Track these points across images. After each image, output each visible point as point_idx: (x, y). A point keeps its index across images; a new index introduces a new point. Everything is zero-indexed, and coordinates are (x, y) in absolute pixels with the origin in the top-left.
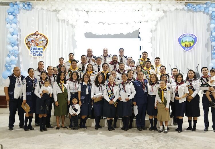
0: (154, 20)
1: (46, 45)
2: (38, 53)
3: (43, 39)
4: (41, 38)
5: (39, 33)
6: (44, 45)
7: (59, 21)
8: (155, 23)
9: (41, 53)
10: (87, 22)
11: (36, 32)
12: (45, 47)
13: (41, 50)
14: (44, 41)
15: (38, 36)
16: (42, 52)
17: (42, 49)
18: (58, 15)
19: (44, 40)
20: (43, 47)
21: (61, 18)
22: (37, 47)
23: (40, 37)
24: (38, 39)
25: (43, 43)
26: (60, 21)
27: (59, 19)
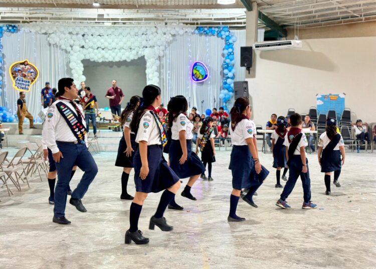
0: (161, 45)
1: (35, 78)
2: (24, 86)
3: (32, 70)
4: (30, 69)
5: (29, 63)
6: (32, 77)
7: (50, 45)
8: (162, 48)
9: (27, 87)
10: (83, 47)
11: (25, 62)
12: (32, 81)
13: (27, 84)
14: (33, 74)
15: (27, 67)
16: (29, 85)
17: (29, 82)
18: (48, 39)
19: (32, 72)
20: (30, 81)
21: (52, 42)
22: (24, 79)
23: (29, 67)
24: (26, 70)
25: (32, 75)
26: (52, 45)
27: (50, 42)
